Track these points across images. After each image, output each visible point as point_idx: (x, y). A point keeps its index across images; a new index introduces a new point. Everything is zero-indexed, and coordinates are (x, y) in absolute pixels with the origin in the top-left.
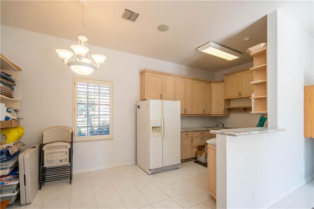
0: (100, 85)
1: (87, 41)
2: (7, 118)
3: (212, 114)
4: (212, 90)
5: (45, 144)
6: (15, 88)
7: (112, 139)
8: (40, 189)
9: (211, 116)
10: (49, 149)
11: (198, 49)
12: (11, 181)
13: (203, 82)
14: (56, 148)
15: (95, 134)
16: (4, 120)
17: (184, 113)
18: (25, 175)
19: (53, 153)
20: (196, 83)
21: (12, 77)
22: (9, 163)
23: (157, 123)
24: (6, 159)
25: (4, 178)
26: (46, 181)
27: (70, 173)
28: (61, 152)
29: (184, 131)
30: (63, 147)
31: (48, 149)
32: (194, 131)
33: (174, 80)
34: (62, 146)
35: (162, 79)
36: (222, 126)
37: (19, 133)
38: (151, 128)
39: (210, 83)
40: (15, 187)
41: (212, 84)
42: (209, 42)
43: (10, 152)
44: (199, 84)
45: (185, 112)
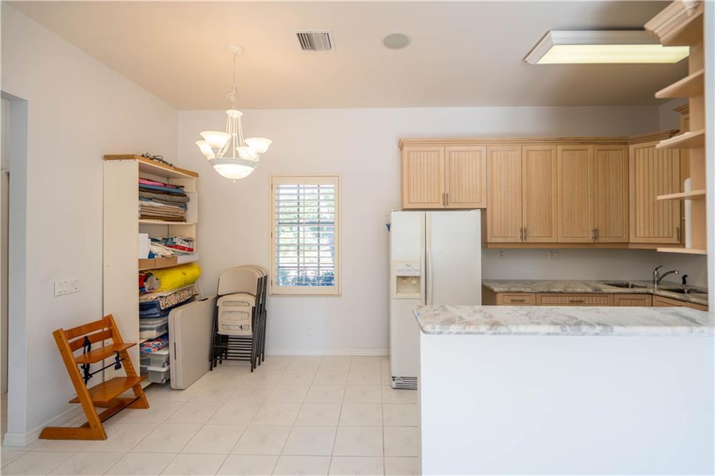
0: (321, 186)
1: (241, 117)
2: (151, 255)
3: (631, 241)
4: (631, 164)
5: (222, 296)
6: (189, 205)
7: (339, 295)
8: (211, 370)
9: (631, 247)
10: (226, 304)
11: (527, 59)
12: (159, 349)
13: (590, 147)
14: (235, 304)
15: (304, 283)
16: (147, 258)
17: (520, 241)
18: (175, 344)
19: (231, 312)
20: (563, 150)
21: (185, 190)
22: (155, 322)
23: (410, 268)
24: (159, 315)
25: (151, 343)
26: (228, 358)
27: (250, 352)
28: (242, 312)
29: (507, 292)
30: (244, 304)
31: (224, 305)
32: (542, 292)
33: (484, 153)
34: (243, 302)
35: (447, 156)
36: (681, 281)
37: (184, 276)
38: (396, 278)
39: (625, 144)
40: (164, 359)
41: (632, 147)
42: (549, 32)
43: (161, 305)
44: (576, 152)
45: (522, 238)
